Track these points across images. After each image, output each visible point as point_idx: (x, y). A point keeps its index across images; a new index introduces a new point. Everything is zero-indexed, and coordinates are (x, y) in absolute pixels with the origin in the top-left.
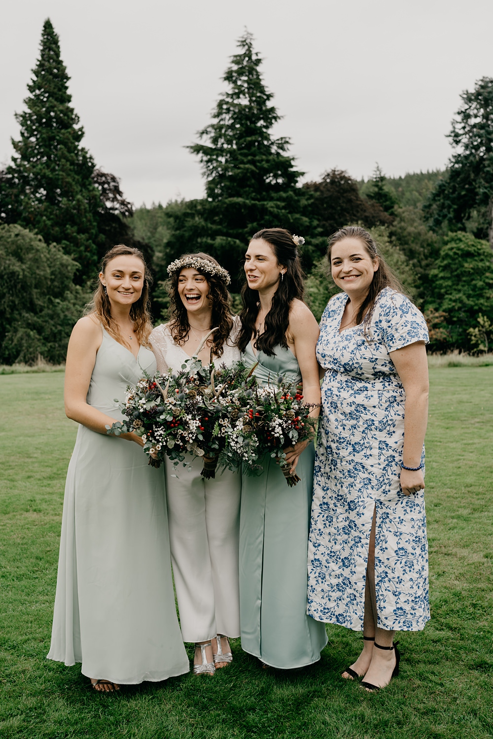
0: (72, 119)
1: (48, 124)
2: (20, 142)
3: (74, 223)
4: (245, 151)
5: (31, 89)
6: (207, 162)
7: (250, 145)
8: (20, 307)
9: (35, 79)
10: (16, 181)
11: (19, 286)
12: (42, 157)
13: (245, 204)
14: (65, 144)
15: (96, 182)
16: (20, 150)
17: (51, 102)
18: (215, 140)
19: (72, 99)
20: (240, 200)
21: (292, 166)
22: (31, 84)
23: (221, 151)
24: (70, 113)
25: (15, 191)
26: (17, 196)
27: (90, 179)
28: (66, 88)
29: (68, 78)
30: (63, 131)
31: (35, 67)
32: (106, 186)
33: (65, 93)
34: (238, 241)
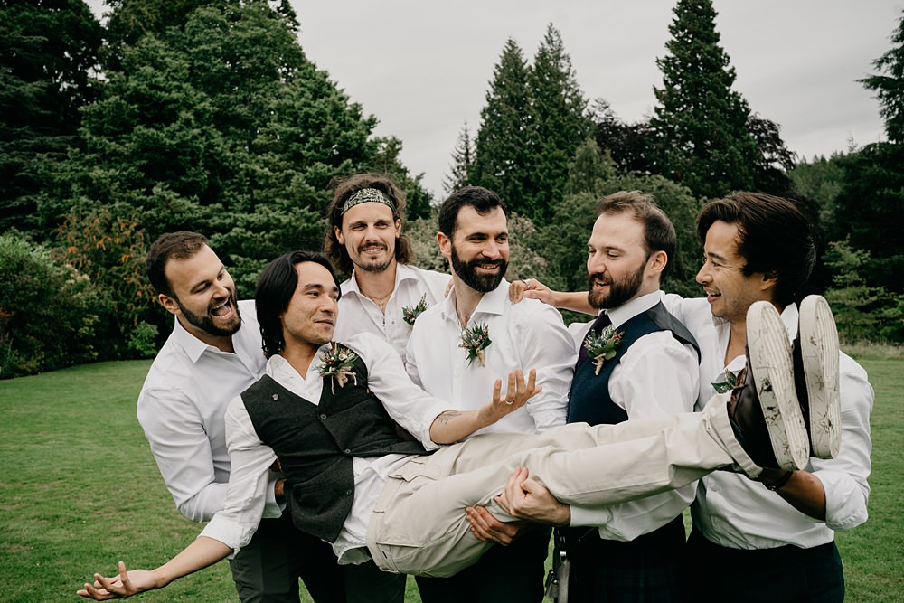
0: (722, 60)
1: (694, 69)
2: (664, 91)
5: (673, 30)
6: (888, 96)
9: (677, 19)
10: (661, 134)
12: (689, 105)
14: (714, 90)
15: (750, 131)
16: (663, 99)
17: (696, 43)
18: (896, 71)
19: (721, 38)
22: (673, 24)
24: (718, 54)
25: (660, 145)
26: (662, 151)
27: (744, 128)
28: (714, 25)
29: (715, 14)
30: (711, 74)
31: (676, 6)
32: (763, 135)
33: (712, 31)
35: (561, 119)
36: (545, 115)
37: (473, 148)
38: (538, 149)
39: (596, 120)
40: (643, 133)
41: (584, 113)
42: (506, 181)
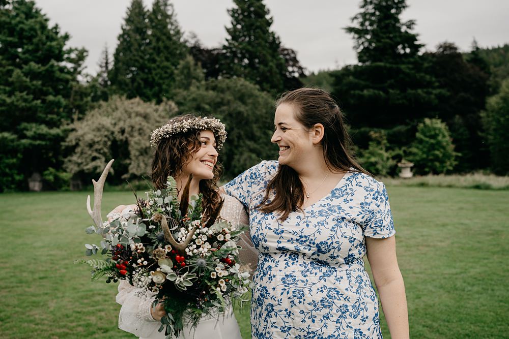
0: (265, 12)
1: (249, 16)
2: (231, 28)
3: (268, 82)
4: (384, 30)
6: (358, 38)
7: (387, 26)
8: (244, 137)
10: (228, 54)
11: (243, 122)
12: (245, 37)
13: (385, 67)
14: (261, 29)
15: (281, 54)
16: (231, 34)
18: (362, 24)
20: (381, 64)
21: (416, 40)
23: (366, 32)
24: (263, 8)
25: (228, 61)
26: (229, 64)
27: (277, 52)
30: (259, 20)
32: (288, 57)
34: (381, 93)
35: (168, 43)
36: (158, 40)
37: (111, 59)
38: (154, 61)
39: (189, 45)
40: (218, 54)
41: (182, 40)
42: (133, 80)
